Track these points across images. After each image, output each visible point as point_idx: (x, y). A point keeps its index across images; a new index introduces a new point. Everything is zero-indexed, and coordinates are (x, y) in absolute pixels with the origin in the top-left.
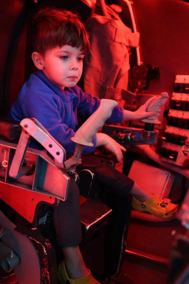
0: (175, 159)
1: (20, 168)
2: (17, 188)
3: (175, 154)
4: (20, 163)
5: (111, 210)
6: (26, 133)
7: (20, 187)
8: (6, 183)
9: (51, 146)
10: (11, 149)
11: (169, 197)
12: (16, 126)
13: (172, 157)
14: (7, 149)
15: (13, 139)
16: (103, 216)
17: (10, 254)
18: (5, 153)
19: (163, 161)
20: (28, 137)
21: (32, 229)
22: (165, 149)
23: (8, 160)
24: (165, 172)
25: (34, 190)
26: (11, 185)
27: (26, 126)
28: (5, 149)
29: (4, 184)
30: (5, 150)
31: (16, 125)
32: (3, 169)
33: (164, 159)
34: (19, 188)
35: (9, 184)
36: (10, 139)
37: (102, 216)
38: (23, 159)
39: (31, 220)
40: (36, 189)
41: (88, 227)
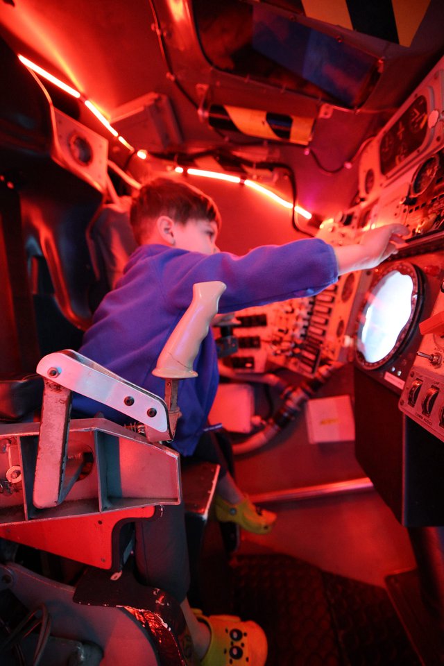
0: (253, 367)
1: (61, 478)
2: (62, 520)
3: (251, 360)
4: (59, 466)
5: (218, 468)
6: (58, 388)
7: (69, 517)
8: (30, 521)
9: (129, 402)
10: (22, 438)
11: (256, 413)
12: (22, 382)
13: (249, 365)
14: (11, 441)
15: (20, 413)
16: (215, 482)
17: (76, 654)
18: (9, 450)
19: (237, 374)
20: (65, 397)
21: (113, 578)
22: (238, 359)
23: (21, 464)
24: (243, 386)
25: (105, 509)
26: (45, 520)
27: (54, 373)
28: (7, 441)
29: (23, 524)
30: (8, 445)
31: (20, 379)
32: (12, 488)
33: (240, 371)
34: (68, 519)
35: (39, 520)
36: (13, 416)
37: (212, 484)
38: (63, 454)
39: (107, 565)
40: (108, 505)
41: (205, 516)
